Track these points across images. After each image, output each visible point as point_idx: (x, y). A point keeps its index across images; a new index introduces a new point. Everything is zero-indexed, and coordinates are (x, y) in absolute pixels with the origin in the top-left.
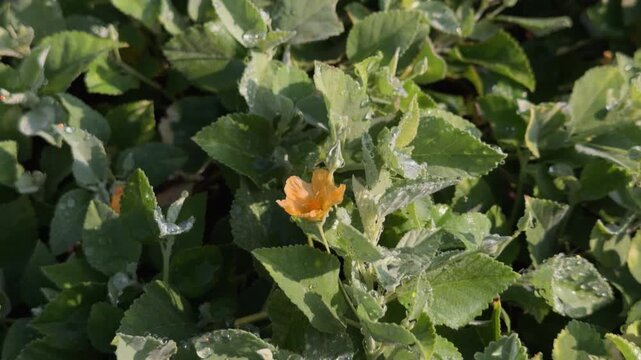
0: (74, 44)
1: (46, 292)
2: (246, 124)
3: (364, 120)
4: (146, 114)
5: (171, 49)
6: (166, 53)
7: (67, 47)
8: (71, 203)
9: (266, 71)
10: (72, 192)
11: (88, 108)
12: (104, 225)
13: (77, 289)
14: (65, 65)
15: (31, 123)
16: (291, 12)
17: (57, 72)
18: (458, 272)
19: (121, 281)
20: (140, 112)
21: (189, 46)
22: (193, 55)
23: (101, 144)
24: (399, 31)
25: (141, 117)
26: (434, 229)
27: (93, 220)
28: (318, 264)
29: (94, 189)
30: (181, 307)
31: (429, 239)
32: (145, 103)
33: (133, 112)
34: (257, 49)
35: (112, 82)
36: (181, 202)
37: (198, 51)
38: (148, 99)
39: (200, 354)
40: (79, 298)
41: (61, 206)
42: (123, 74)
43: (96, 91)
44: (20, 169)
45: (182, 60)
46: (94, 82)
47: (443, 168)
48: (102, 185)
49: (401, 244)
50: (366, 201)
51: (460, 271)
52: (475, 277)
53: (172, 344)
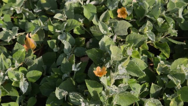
0: (73, 22)
1: (52, 73)
2: (98, 51)
3: (121, 57)
4: (83, 41)
5: (91, 29)
6: (90, 29)
7: (72, 22)
8: (62, 56)
9: (107, 40)
10: (63, 54)
11: (72, 36)
12: (65, 63)
13: (57, 75)
14: (70, 26)
15: (60, 37)
16: (118, 27)
17: (69, 27)
18: (126, 95)
19: (66, 75)
20: (83, 40)
21: (95, 29)
22: (96, 31)
23: (71, 46)
24: (138, 38)
25: (82, 41)
26: (127, 85)
27: (64, 62)
28: (98, 85)
29: (67, 54)
30: (74, 84)
31: (125, 86)
32: (84, 38)
33: (81, 39)
34: (106, 35)
35: (79, 31)
36: (80, 64)
37: (97, 30)
38: (85, 38)
39: (70, 96)
40: (57, 76)
41: (60, 56)
42: (83, 29)
43: (75, 33)
44: (56, 46)
45: (93, 31)
46: (75, 31)
47: (132, 73)
48: (69, 54)
49: (119, 86)
50: (112, 75)
51: (127, 95)
52: (130, 98)
53: (67, 92)
